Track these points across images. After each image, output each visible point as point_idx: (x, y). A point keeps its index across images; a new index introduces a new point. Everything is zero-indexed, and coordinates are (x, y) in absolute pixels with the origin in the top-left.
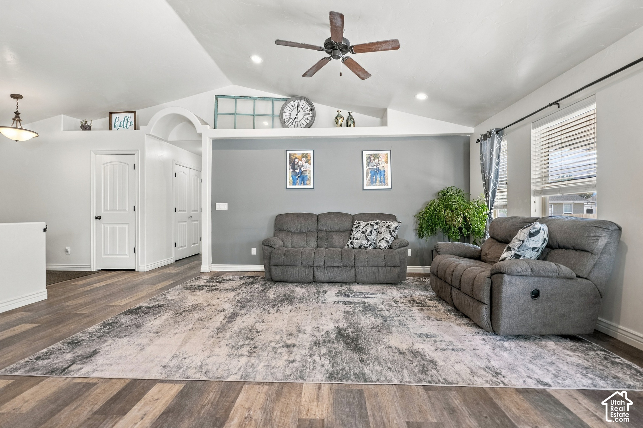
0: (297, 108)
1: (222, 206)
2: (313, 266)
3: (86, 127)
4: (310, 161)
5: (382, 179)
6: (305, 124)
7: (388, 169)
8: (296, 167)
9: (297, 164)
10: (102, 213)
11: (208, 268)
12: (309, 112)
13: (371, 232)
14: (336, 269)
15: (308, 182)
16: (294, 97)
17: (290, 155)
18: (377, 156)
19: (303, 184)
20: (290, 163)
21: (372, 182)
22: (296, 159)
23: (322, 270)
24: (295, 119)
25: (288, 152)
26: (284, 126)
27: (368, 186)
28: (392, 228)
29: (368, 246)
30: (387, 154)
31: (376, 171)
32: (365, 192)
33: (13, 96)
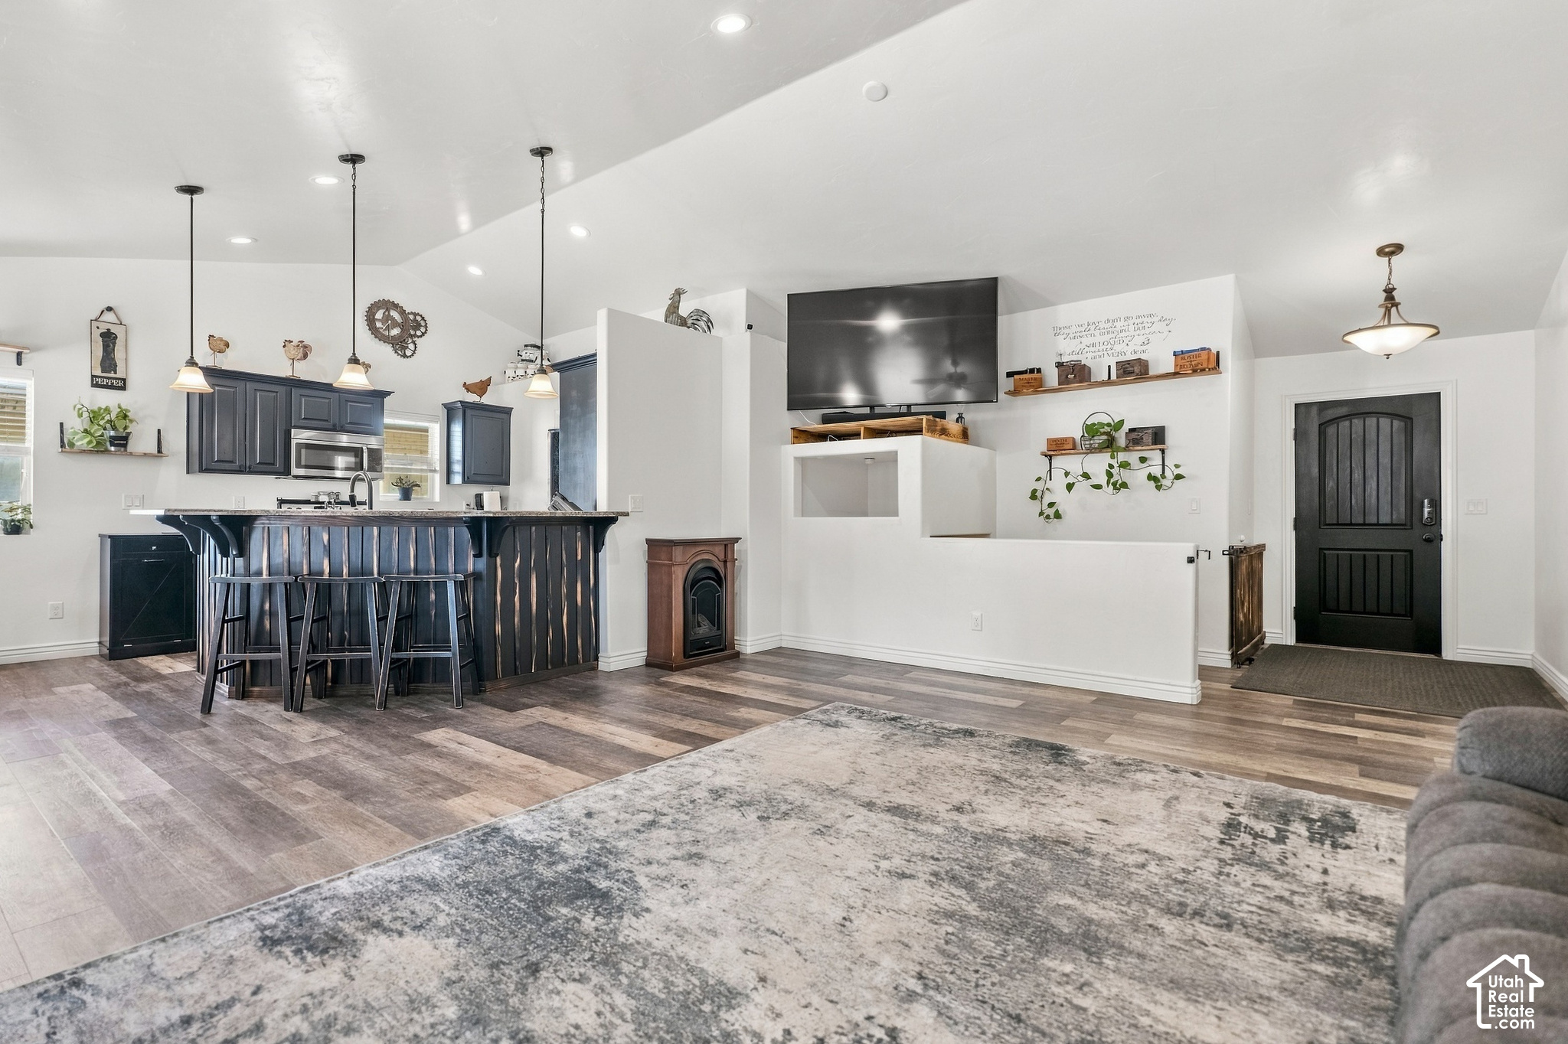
33: (1381, 252)
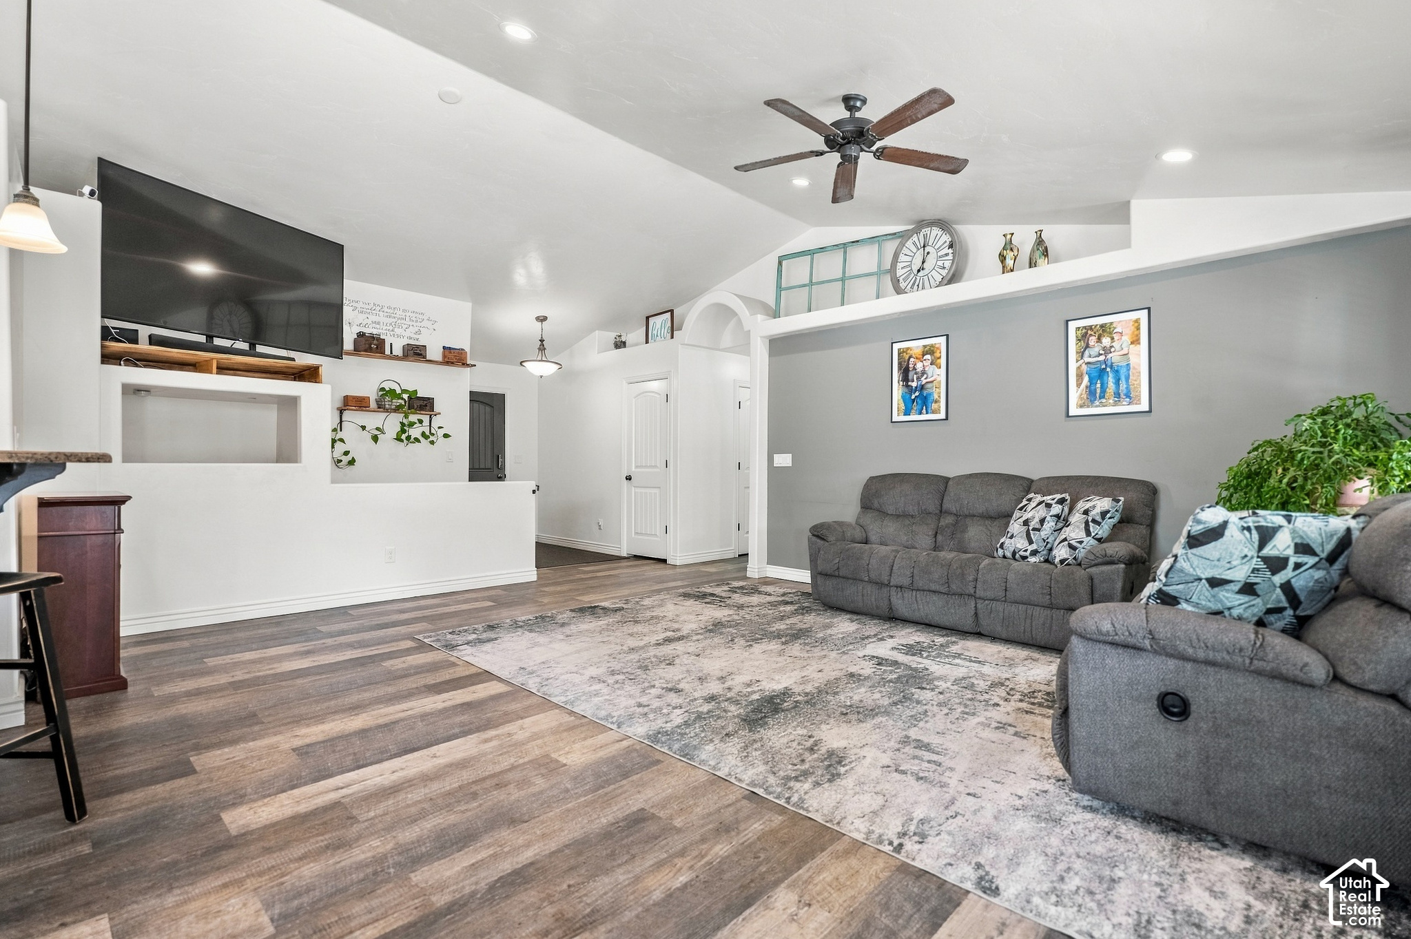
0: (924, 246)
1: (784, 460)
2: (888, 585)
3: (620, 344)
4: (938, 361)
5: (1123, 386)
6: (939, 278)
7: (1139, 358)
8: (911, 374)
9: (914, 369)
10: (633, 471)
11: (756, 570)
12: (946, 251)
13: (1042, 521)
14: (935, 598)
15: (934, 406)
16: (921, 224)
17: (900, 352)
18: (1105, 330)
19: (924, 411)
20: (900, 368)
21: (1092, 396)
22: (912, 360)
23: (908, 594)
24: (919, 271)
25: (896, 346)
26: (899, 291)
27: (1081, 406)
28: (1095, 513)
29: (1028, 554)
30: (1137, 321)
31: (1103, 366)
32: (1071, 423)
33: (538, 319)
